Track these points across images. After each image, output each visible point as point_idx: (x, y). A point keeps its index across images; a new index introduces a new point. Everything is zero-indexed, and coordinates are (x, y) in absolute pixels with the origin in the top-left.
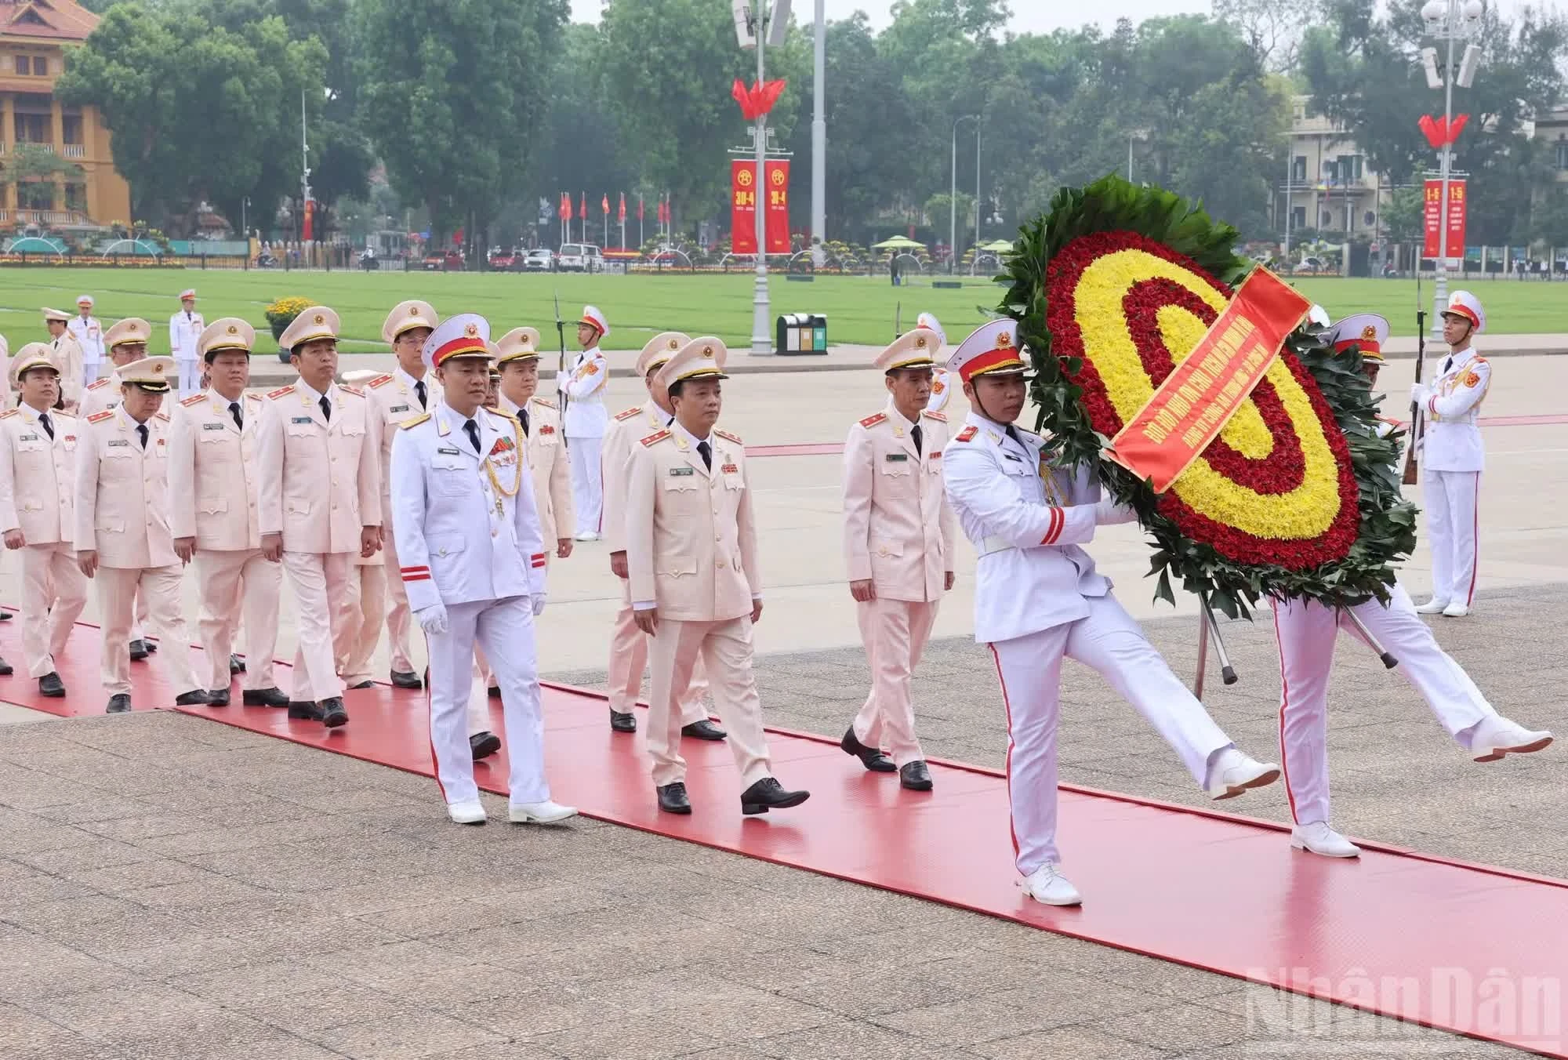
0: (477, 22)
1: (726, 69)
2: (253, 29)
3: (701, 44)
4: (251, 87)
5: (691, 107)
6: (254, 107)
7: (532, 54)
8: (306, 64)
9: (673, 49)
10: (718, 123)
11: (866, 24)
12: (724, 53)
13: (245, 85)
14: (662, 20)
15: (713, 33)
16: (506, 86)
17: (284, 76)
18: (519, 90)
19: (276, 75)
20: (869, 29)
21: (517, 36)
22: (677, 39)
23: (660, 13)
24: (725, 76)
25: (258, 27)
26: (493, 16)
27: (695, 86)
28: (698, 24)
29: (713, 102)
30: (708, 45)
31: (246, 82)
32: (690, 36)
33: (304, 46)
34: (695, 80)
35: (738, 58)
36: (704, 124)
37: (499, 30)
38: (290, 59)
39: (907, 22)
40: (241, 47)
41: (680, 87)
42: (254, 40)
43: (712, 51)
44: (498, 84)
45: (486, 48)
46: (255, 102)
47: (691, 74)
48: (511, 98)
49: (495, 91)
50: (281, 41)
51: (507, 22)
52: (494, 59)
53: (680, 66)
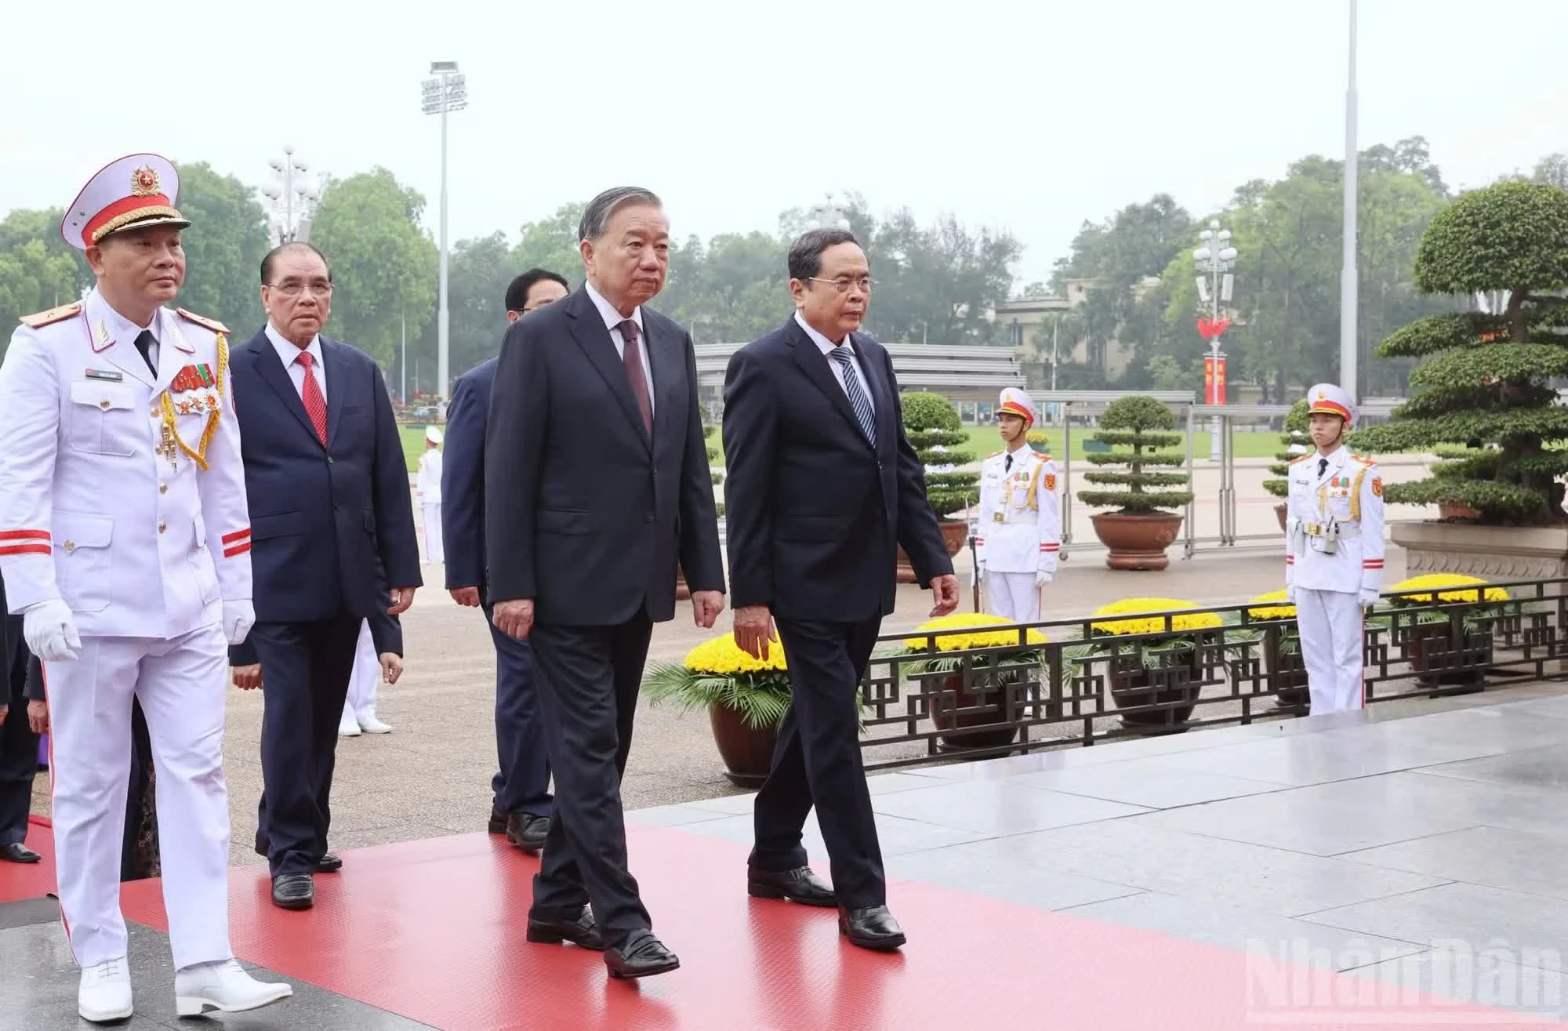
0: (191, 242)
1: (380, 273)
2: (21, 250)
3: (361, 255)
4: (17, 292)
5: (353, 302)
6: (18, 306)
7: (234, 265)
8: (60, 275)
9: (338, 260)
10: (373, 313)
11: (504, 240)
12: (380, 263)
13: (12, 291)
14: (332, 239)
15: (370, 248)
16: (213, 287)
17: (43, 284)
18: (224, 290)
19: (36, 282)
20: (506, 244)
21: (221, 251)
22: (343, 252)
23: (330, 232)
24: (379, 279)
25: (24, 248)
26: (204, 236)
27: (356, 286)
28: (359, 241)
29: (370, 298)
30: (366, 256)
31: (13, 287)
32: (352, 250)
33: (59, 261)
34: (357, 282)
35: (389, 265)
36: (364, 315)
37: (208, 246)
38: (48, 270)
39: (532, 238)
40: (10, 263)
41: (345, 288)
42: (22, 257)
43: (370, 260)
44: (206, 287)
45: (197, 261)
46: (19, 302)
47: (353, 278)
48: (218, 297)
49: (205, 292)
50: (41, 258)
51: (214, 241)
52: (203, 268)
53: (346, 272)
